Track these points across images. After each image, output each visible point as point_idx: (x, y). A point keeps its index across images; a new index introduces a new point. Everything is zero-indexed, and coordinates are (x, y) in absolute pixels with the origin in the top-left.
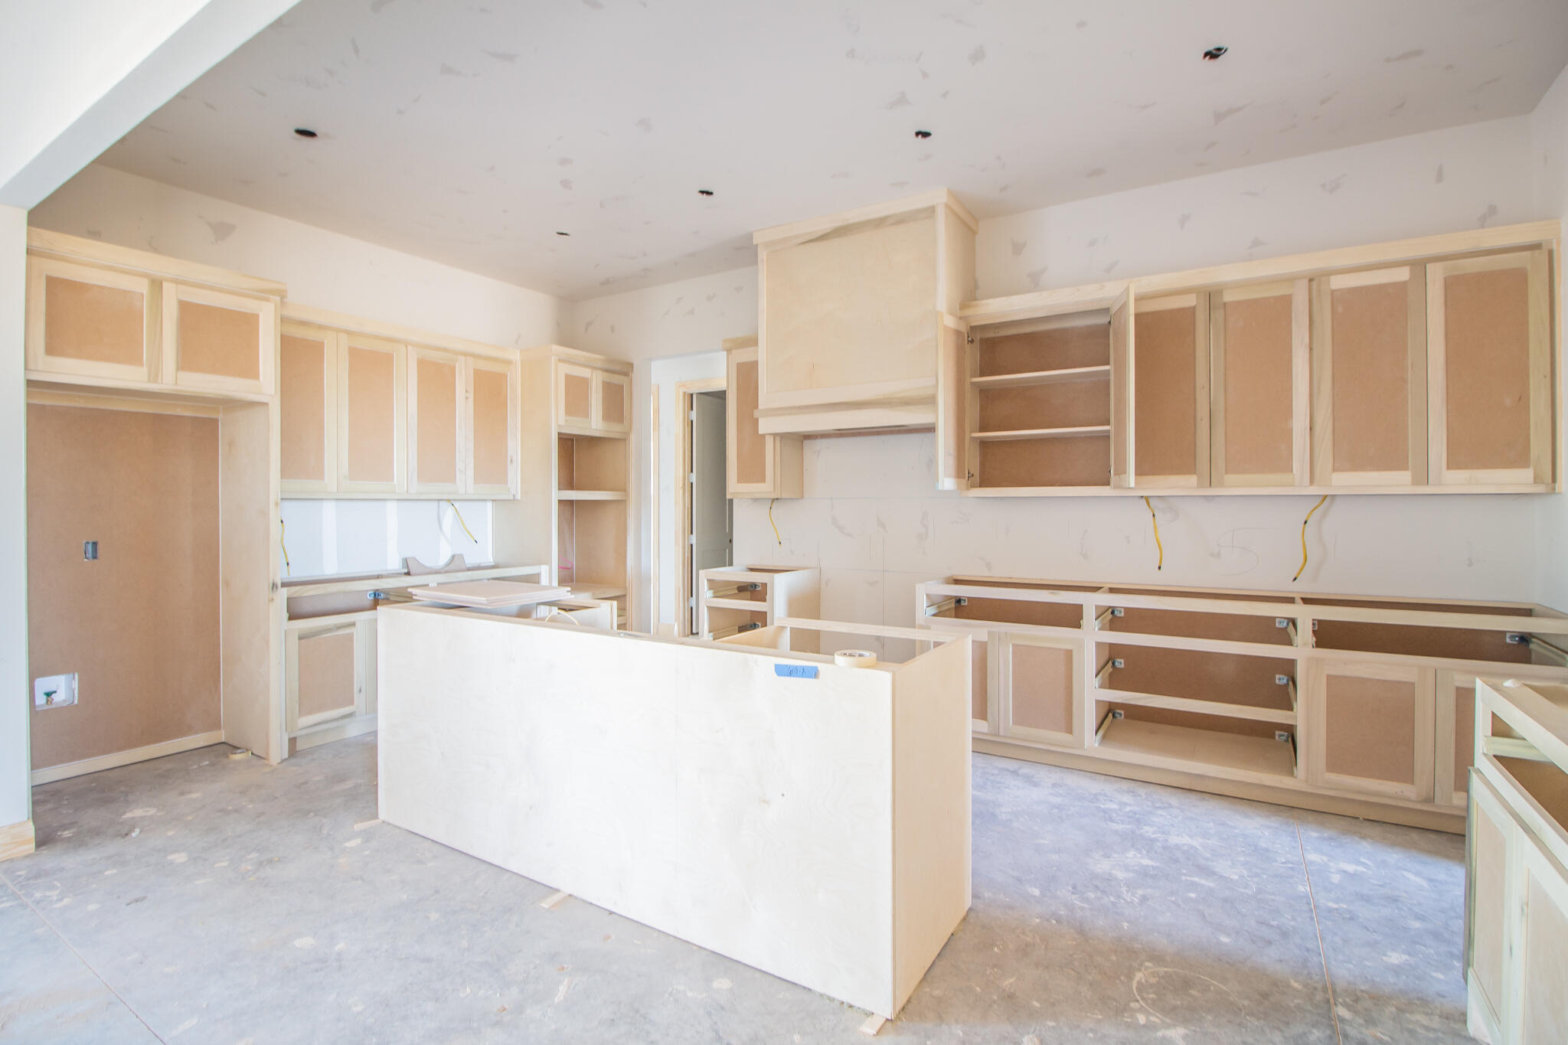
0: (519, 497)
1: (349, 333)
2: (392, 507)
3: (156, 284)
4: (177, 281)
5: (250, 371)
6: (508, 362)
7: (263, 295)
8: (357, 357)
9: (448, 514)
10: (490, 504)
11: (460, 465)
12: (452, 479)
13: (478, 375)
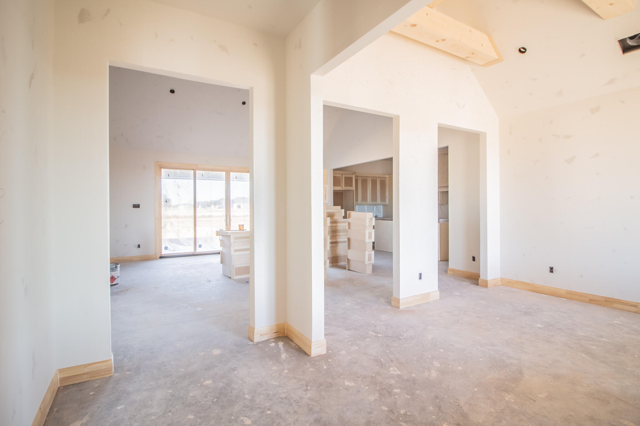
0: (388, 204)
1: (361, 176)
2: (366, 206)
3: (342, 175)
4: (344, 174)
5: (352, 186)
6: (386, 178)
7: (353, 174)
8: (362, 180)
9: (375, 207)
10: (382, 206)
11: (378, 198)
12: (376, 201)
13: (381, 181)
